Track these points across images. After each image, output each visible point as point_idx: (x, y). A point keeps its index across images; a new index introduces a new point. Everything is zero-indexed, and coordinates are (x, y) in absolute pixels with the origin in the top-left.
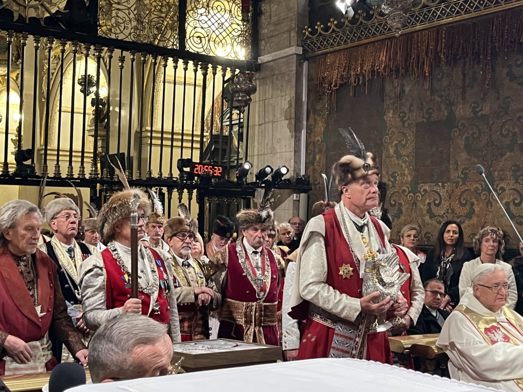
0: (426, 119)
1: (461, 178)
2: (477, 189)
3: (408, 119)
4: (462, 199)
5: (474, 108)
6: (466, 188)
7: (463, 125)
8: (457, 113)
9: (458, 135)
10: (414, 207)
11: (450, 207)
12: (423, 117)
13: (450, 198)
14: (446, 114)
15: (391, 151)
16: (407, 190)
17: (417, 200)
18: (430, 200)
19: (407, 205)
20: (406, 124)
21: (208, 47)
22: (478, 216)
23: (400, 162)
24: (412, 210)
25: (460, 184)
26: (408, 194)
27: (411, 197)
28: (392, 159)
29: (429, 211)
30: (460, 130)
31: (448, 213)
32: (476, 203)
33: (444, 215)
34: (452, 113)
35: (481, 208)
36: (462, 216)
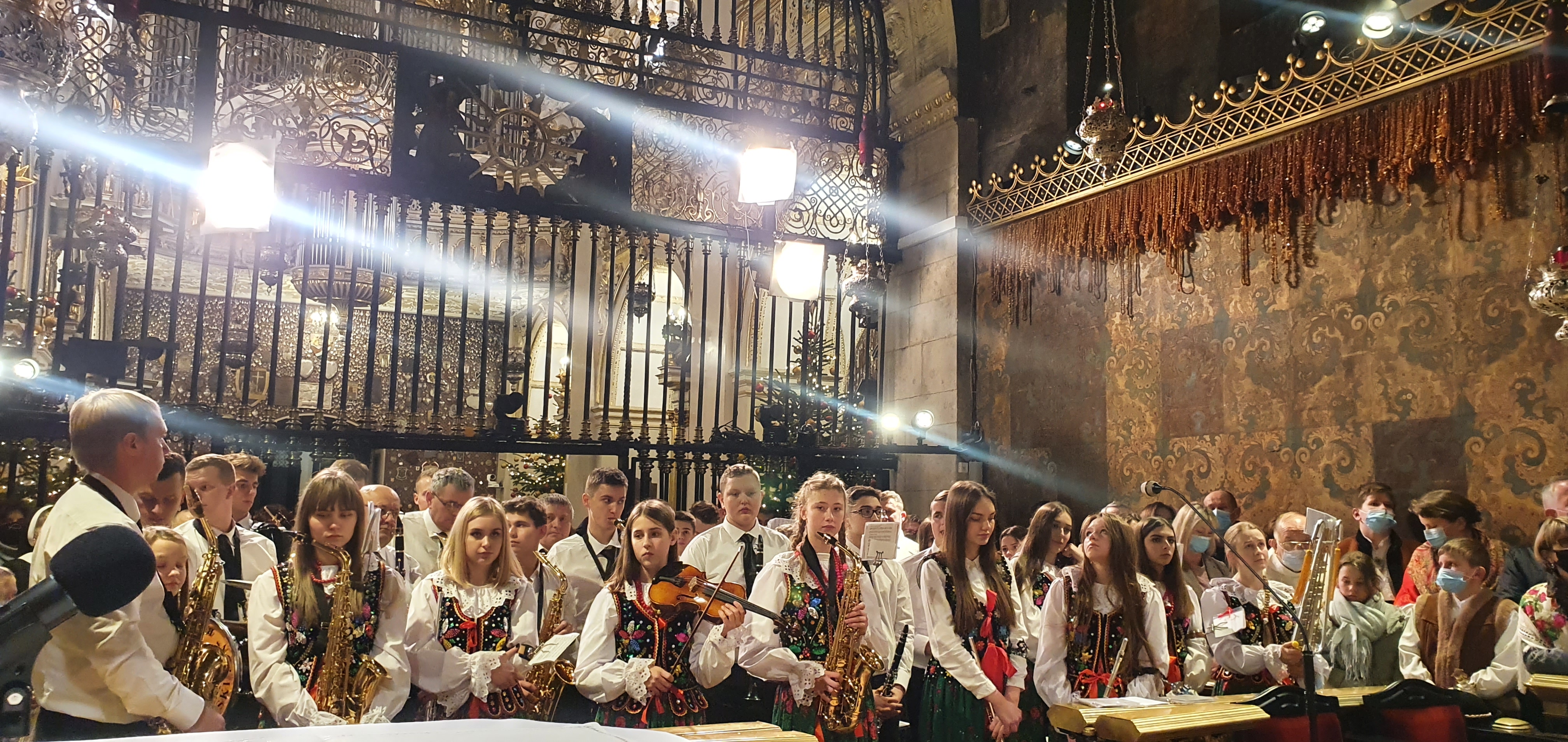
0: (1179, 323)
1: (1243, 425)
2: (1272, 442)
3: (1148, 325)
4: (1247, 462)
5: (1260, 301)
6: (1253, 443)
7: (1242, 330)
8: (1231, 310)
9: (1235, 348)
12: (1173, 321)
13: (1225, 462)
14: (1211, 314)
15: (1121, 382)
16: (1151, 451)
17: (1167, 467)
18: (1190, 466)
20: (1144, 334)
21: (814, 226)
22: (1276, 493)
23: (1137, 401)
25: (1242, 435)
26: (1152, 458)
27: (1157, 463)
28: (1126, 397)
29: (1190, 485)
30: (1236, 339)
32: (1271, 469)
34: (1223, 311)
35: (1281, 479)
36: (1247, 493)
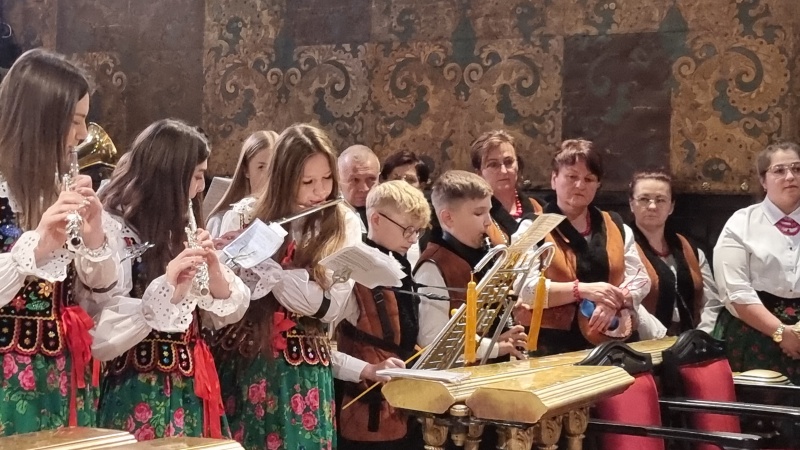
1: (396, 33)
2: (433, 57)
4: (399, 80)
6: (408, 55)
10: (283, 100)
11: (370, 98)
13: (370, 77)
16: (267, 62)
17: (289, 82)
18: (322, 81)
19: (266, 96)
22: (436, 118)
24: (276, 106)
25: (395, 46)
26: (268, 70)
27: (274, 76)
31: (365, 112)
32: (431, 88)
33: (356, 118)
35: (443, 101)
36: (397, 118)
